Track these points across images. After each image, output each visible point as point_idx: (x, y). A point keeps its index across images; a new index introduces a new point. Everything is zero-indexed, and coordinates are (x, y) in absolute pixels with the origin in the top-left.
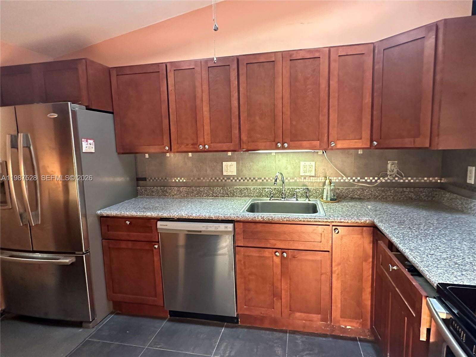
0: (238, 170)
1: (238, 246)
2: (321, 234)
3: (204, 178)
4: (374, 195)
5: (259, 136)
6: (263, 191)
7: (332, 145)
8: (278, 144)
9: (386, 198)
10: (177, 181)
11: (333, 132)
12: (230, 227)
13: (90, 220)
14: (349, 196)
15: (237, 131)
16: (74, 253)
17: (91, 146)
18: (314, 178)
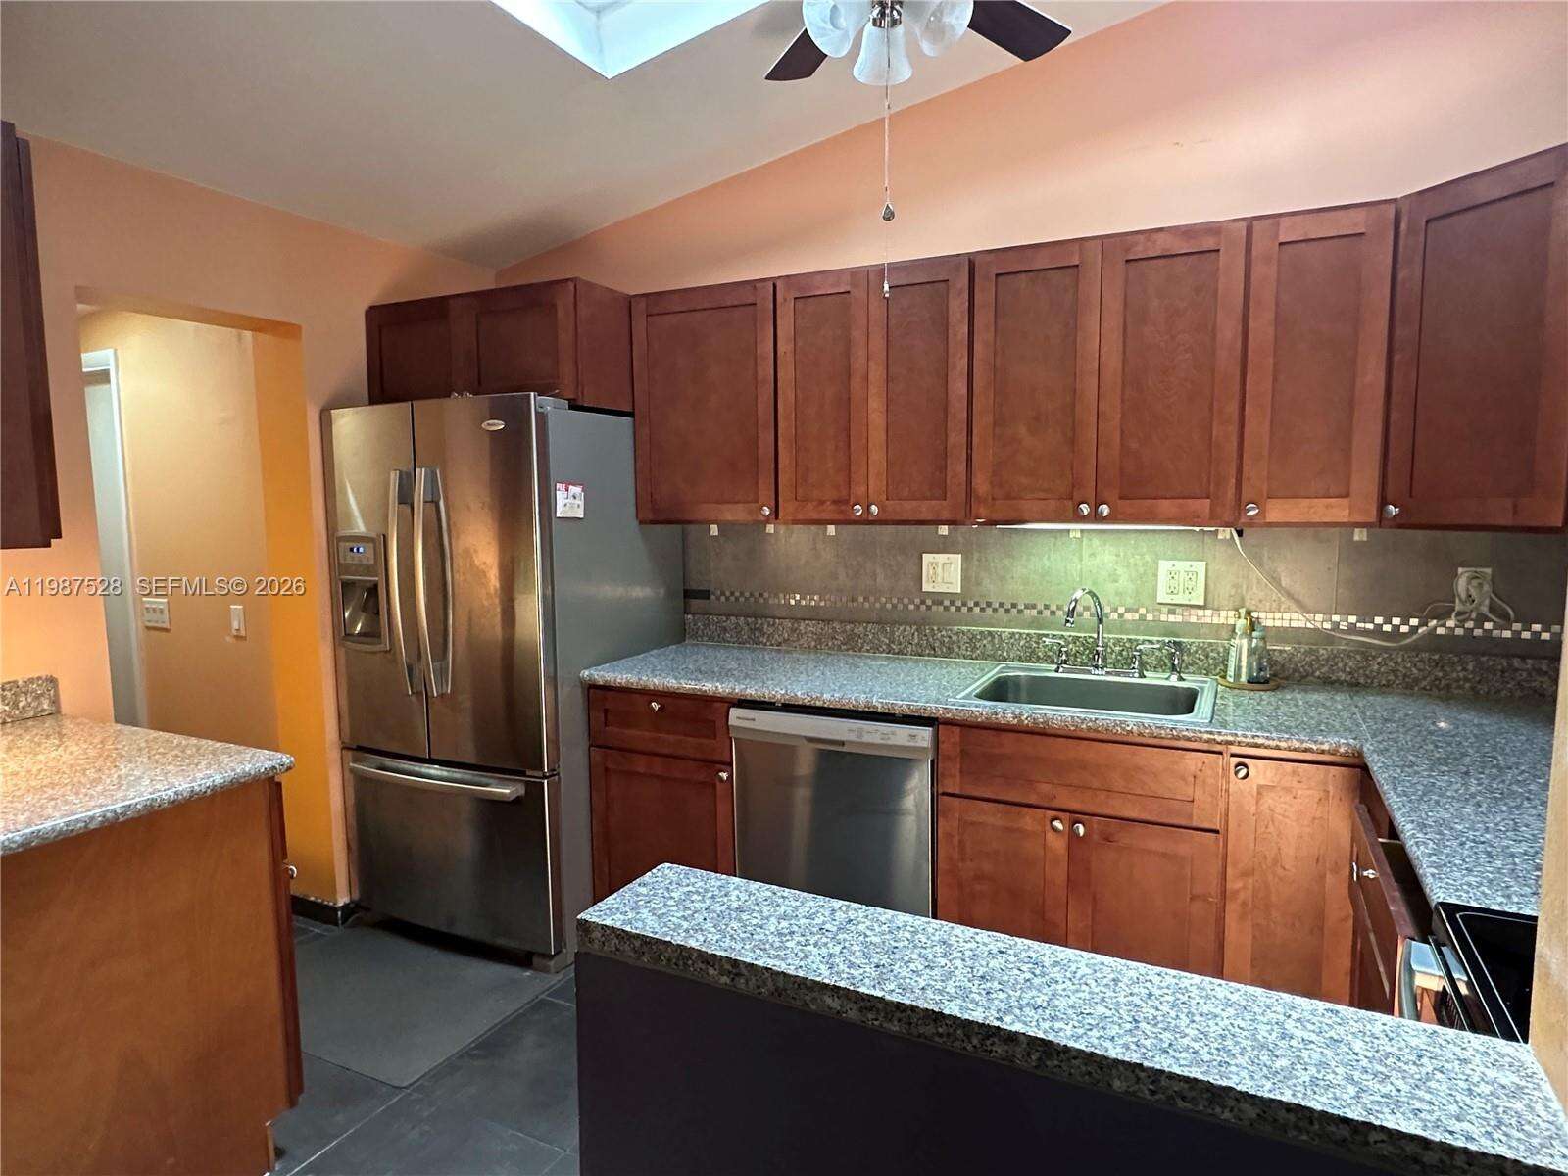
0: (965, 579)
1: (944, 794)
2: (1194, 777)
3: (866, 599)
4: (1405, 676)
5: (1024, 481)
6: (1038, 643)
7: (1251, 513)
8: (1081, 506)
9: (1448, 686)
10: (792, 602)
11: (1256, 474)
12: (924, 736)
13: (564, 692)
14: (1318, 674)
15: (962, 468)
16: (523, 774)
17: (577, 501)
18: (1200, 612)
